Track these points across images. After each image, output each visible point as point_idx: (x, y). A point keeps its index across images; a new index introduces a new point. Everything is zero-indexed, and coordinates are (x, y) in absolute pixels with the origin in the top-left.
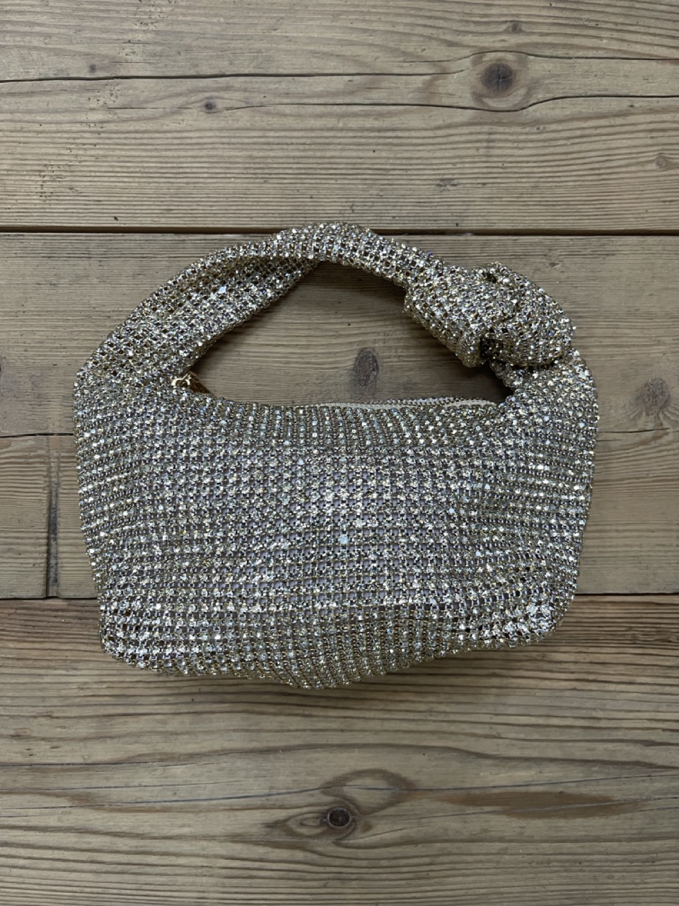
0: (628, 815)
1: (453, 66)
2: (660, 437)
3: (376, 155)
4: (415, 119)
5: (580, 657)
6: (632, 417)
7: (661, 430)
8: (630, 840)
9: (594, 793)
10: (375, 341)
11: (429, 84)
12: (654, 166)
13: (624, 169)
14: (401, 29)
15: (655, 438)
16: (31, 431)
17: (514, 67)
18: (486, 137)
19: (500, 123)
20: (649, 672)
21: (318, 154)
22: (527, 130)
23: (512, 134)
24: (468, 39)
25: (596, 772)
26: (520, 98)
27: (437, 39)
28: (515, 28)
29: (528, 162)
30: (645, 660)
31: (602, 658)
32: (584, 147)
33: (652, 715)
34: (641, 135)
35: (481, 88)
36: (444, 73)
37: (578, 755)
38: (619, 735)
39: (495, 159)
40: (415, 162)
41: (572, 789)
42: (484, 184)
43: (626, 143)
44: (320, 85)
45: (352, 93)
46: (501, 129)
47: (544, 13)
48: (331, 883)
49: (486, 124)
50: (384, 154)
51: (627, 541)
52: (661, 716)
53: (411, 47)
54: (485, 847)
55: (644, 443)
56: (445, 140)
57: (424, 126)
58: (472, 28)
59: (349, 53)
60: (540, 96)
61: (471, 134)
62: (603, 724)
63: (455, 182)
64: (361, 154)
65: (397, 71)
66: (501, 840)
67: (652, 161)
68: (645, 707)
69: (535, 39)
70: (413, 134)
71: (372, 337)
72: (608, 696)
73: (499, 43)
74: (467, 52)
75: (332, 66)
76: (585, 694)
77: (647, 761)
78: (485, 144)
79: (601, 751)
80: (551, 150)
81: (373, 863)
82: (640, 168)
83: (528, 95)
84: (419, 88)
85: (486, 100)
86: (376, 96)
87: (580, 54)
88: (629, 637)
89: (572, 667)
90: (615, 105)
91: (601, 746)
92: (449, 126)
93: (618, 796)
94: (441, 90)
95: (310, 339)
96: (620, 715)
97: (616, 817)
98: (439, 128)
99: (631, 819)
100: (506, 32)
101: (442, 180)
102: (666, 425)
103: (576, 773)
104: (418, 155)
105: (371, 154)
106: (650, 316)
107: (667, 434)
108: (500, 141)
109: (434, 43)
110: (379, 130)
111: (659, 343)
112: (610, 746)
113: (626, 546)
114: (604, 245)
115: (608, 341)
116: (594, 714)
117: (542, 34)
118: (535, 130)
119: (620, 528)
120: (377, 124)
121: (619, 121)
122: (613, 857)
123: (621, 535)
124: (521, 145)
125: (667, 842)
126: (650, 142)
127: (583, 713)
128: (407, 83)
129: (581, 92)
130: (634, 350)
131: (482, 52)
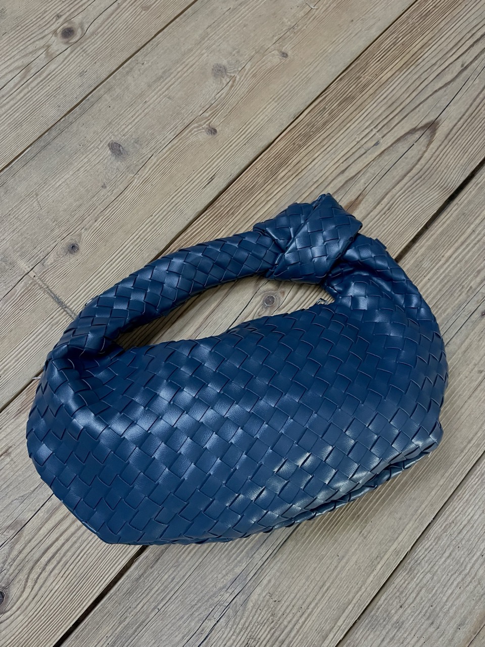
0: (364, 200)
1: (50, 43)
2: (235, 80)
3: (51, 86)
4: (52, 66)
5: (289, 168)
6: (219, 83)
7: (233, 79)
8: (375, 208)
10: (110, 138)
11: (47, 54)
12: (144, 12)
13: (135, 21)
14: (22, 48)
15: (234, 81)
16: (20, 278)
17: (69, 26)
18: (81, 50)
19: (81, 44)
20: (316, 151)
21: (31, 103)
22: (92, 37)
23: (89, 42)
24: (46, 32)
26: (81, 32)
27: (37, 40)
28: (59, 16)
29: (103, 45)
30: (311, 148)
31: (296, 161)
32: (115, 26)
34: (130, 8)
35: (66, 40)
36: (49, 46)
38: (330, 178)
39: (91, 53)
40: (65, 77)
42: (95, 63)
43: (127, 14)
44: (11, 84)
45: (24, 78)
46: (84, 44)
47: (63, 5)
49: (77, 48)
50: (53, 84)
51: (261, 118)
53: (31, 49)
55: (232, 86)
56: (69, 63)
57: (58, 65)
58: (45, 28)
59: (12, 68)
60: (87, 26)
61: (75, 54)
62: (321, 181)
63: (85, 70)
64: (45, 91)
65: (33, 59)
67: (142, 11)
68: (327, 162)
69: (68, 14)
70: (56, 70)
71: (108, 138)
72: (312, 171)
73: (59, 25)
74: (50, 35)
75: (9, 77)
76: (304, 177)
77: (349, 178)
78: (83, 53)
80: (106, 36)
82: (140, 16)
83: (82, 29)
84: (45, 58)
85: (71, 42)
86: (33, 71)
87: (86, 5)
88: (297, 146)
89: (290, 173)
90: (112, 8)
92: (66, 58)
93: (354, 198)
94: (52, 52)
95: (87, 157)
96: (323, 172)
98: (63, 61)
99: (367, 201)
100: (56, 20)
101: (81, 73)
102: (233, 75)
104: (64, 74)
105: (49, 87)
106: (191, 50)
107: (236, 77)
108: (87, 47)
109: (37, 42)
110: (44, 79)
111: (202, 55)
112: (331, 185)
113: (262, 120)
114: (152, 45)
115: (185, 69)
116: (315, 180)
117: (69, 11)
118: (95, 35)
119: (254, 117)
120: (41, 78)
121: (119, 10)
122: (377, 218)
123: (257, 118)
124: (95, 43)
125: (388, 196)
126: (135, 7)
127: (311, 184)
128: (40, 59)
129: (98, 14)
130: (197, 63)
131: (55, 32)
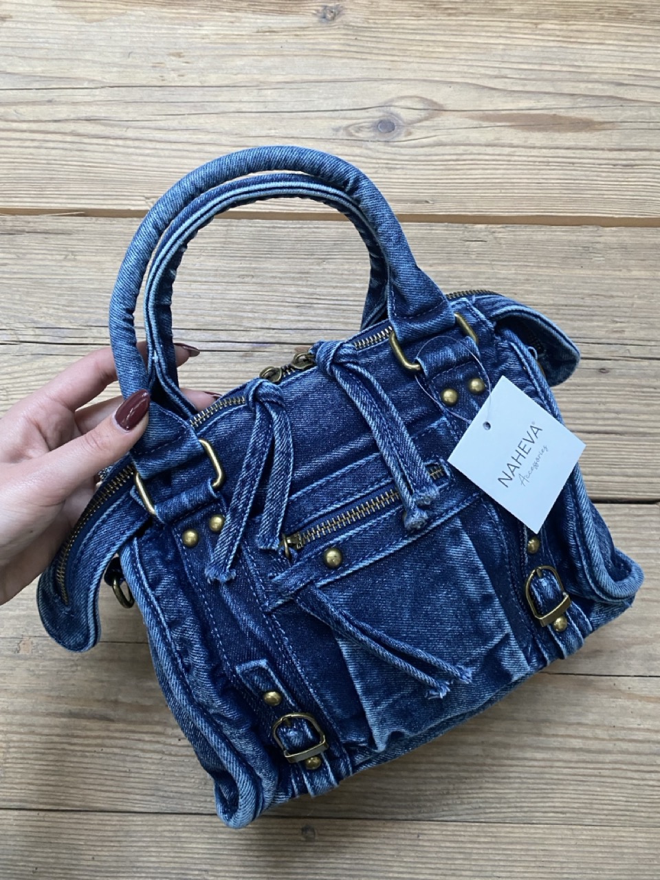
9: (580, 116)
25: (581, 102)
33: (620, 66)
37: (566, 91)
41: (562, 113)
48: (380, 171)
52: (626, 66)
54: (498, 150)
66: (511, 146)
79: (582, 88)
81: (414, 158)
91: (583, 85)
97: (598, 133)
103: (566, 102)
